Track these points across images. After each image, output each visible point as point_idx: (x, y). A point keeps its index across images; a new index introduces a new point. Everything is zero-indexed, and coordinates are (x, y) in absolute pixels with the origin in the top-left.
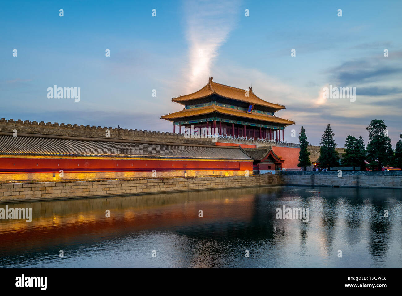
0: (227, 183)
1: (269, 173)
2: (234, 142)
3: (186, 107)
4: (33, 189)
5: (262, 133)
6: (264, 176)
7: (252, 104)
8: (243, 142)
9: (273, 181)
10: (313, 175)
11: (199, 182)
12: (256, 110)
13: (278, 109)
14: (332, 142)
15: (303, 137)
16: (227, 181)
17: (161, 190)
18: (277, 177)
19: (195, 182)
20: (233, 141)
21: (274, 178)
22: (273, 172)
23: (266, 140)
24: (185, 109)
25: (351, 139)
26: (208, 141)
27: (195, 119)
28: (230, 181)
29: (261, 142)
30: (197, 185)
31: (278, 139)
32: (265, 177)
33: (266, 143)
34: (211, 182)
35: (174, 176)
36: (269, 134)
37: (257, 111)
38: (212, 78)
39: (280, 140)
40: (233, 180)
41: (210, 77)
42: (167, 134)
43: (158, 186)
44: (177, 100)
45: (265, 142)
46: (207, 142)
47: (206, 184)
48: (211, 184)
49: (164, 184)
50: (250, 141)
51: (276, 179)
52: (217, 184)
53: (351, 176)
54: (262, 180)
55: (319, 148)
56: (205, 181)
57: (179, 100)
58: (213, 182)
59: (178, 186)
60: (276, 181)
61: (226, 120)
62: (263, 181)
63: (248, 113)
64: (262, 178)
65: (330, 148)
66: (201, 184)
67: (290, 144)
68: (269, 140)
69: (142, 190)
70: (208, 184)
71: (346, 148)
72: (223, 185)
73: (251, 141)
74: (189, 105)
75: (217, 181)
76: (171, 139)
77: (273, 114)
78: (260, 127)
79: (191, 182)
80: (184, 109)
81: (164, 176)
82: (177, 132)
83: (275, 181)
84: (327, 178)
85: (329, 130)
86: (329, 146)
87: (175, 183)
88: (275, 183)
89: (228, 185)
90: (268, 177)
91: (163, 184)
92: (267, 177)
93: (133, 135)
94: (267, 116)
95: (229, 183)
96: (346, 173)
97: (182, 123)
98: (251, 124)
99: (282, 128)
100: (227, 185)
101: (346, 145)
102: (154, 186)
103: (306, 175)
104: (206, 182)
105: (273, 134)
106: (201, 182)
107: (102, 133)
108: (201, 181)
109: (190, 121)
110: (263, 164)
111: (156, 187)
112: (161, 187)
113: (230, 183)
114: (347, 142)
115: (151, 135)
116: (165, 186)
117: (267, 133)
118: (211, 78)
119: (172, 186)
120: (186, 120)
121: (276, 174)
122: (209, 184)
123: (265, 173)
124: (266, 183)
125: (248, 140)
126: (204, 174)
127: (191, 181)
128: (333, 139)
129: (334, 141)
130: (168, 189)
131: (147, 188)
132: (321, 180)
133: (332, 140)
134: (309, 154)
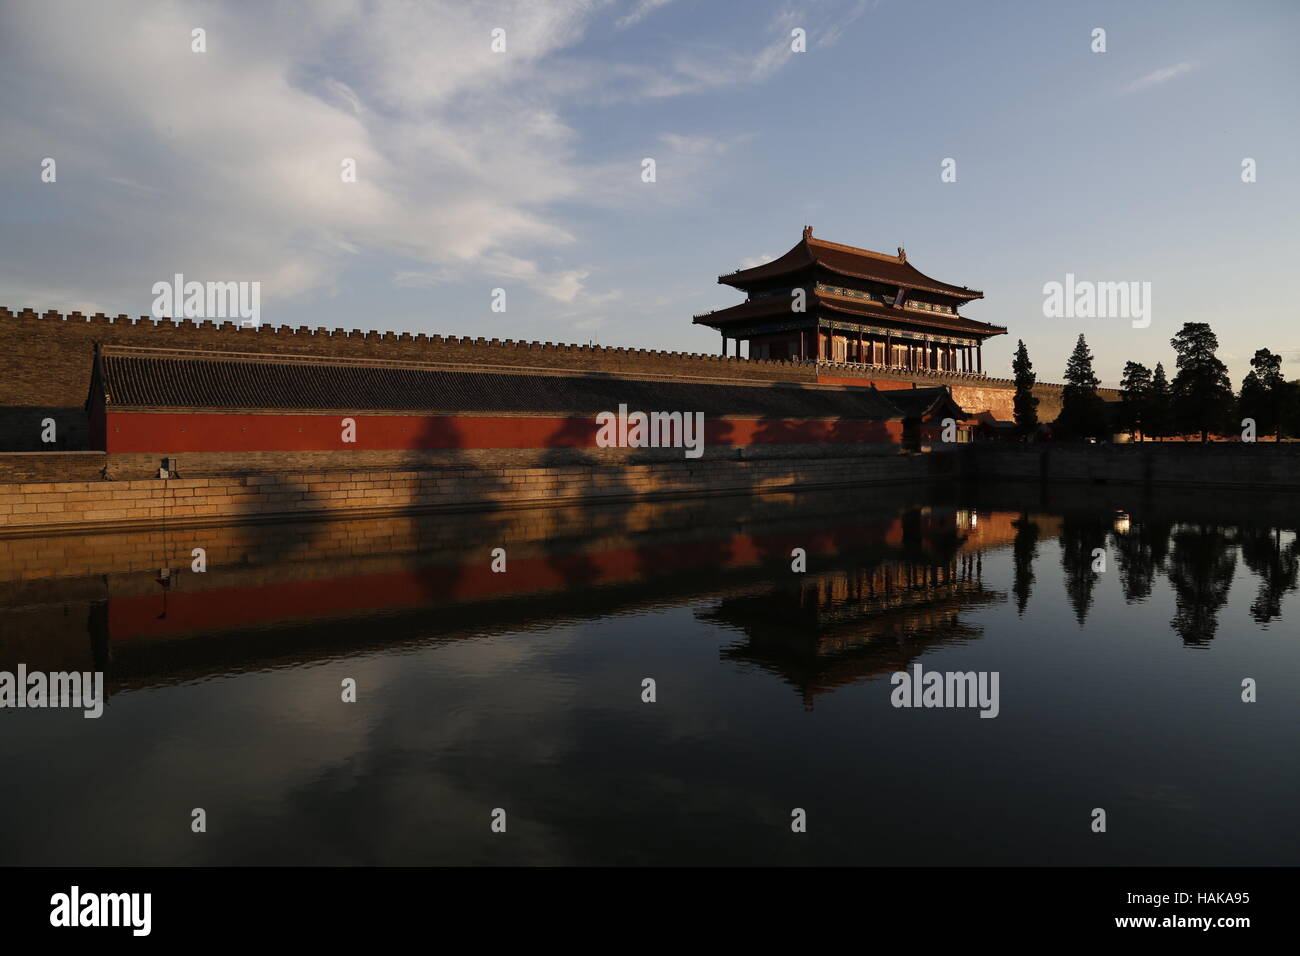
3: (751, 296)
4: (392, 484)
5: (929, 353)
7: (905, 287)
8: (882, 376)
10: (1046, 452)
12: (915, 300)
13: (965, 300)
14: (1090, 375)
15: (1022, 363)
16: (840, 466)
20: (861, 374)
24: (750, 300)
25: (1135, 370)
26: (801, 375)
28: (849, 466)
31: (967, 367)
33: (938, 378)
37: (915, 304)
38: (810, 228)
39: (970, 370)
41: (805, 227)
42: (704, 358)
44: (730, 280)
45: (935, 376)
46: (797, 375)
50: (899, 373)
55: (1062, 390)
57: (735, 279)
61: (844, 324)
63: (896, 309)
65: (1085, 389)
67: (994, 378)
68: (946, 372)
71: (1123, 388)
73: (903, 373)
74: (759, 291)
76: (714, 369)
77: (955, 310)
78: (923, 341)
79: (756, 470)
80: (747, 300)
82: (731, 352)
84: (1079, 459)
85: (1081, 348)
86: (1083, 384)
87: (716, 471)
91: (689, 474)
93: (625, 360)
94: (941, 315)
95: (846, 472)
97: (741, 333)
98: (903, 334)
99: (976, 341)
101: (1122, 383)
102: (668, 479)
103: (1030, 452)
105: (953, 356)
107: (554, 358)
109: (761, 327)
113: (849, 471)
114: (1125, 374)
115: (667, 361)
120: (752, 326)
125: (896, 372)
128: (1093, 369)
129: (1094, 372)
132: (1064, 465)
133: (1089, 371)
134: (1037, 401)
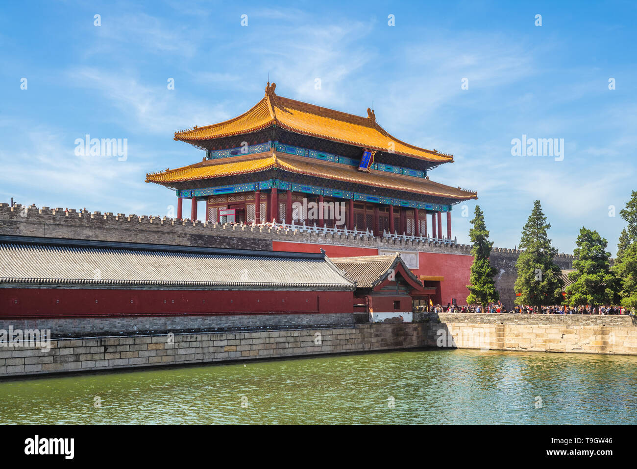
0: (281, 346)
1: (395, 319)
2: (320, 241)
3: (209, 155)
5: (396, 219)
6: (384, 326)
7: (370, 149)
8: (343, 241)
9: (405, 339)
10: (502, 323)
11: (205, 344)
12: (383, 163)
13: (435, 163)
14: (546, 245)
16: (282, 340)
17: (98, 365)
18: (415, 329)
19: (194, 344)
20: (320, 239)
21: (409, 330)
22: (408, 317)
23: (404, 236)
24: (207, 159)
25: (588, 238)
26: (254, 239)
27: (229, 184)
28: (292, 340)
29: (391, 241)
30: (199, 351)
31: (437, 233)
32: (384, 330)
33: (403, 244)
34: (238, 342)
35: (135, 328)
36: (413, 221)
37: (383, 167)
38: (274, 85)
39: (440, 237)
40: (298, 339)
41: (268, 83)
43: (89, 357)
44: (187, 137)
45: (401, 241)
46: (249, 240)
47: (226, 349)
48: (239, 348)
49: (106, 350)
50: (362, 239)
51: (415, 334)
52: (254, 347)
53: (587, 327)
54: (376, 336)
56: (221, 340)
57: (192, 137)
58: (243, 342)
59: (147, 354)
60: (414, 338)
61: (304, 186)
62: (379, 339)
63: (361, 171)
64: (377, 331)
66: (211, 350)
67: (463, 245)
68: (413, 237)
69: (40, 366)
70: (229, 348)
72: (272, 351)
73: (365, 238)
74: (217, 149)
75: (254, 341)
76: (154, 232)
77: (425, 174)
78: (389, 205)
79: (184, 345)
80: (204, 159)
81: (106, 329)
83: (411, 339)
84: (534, 331)
85: (537, 215)
87: (136, 346)
88: (411, 343)
89: (286, 351)
90: (393, 330)
91: (102, 349)
92: (389, 329)
93: (52, 221)
94: (410, 178)
95: (287, 345)
96: (578, 321)
97: (198, 193)
98: (369, 198)
99: (445, 207)
100: (281, 351)
101: (577, 251)
102: (77, 356)
103: (485, 323)
104: (225, 343)
105: (423, 222)
106: (211, 343)
108: (211, 340)
109: (217, 188)
110: (380, 298)
111: (82, 358)
112: (97, 357)
113: (290, 345)
114: (579, 243)
115: (101, 223)
116: (108, 356)
117: (408, 221)
118: (270, 86)
119: (129, 354)
120: (208, 186)
121: (413, 322)
122: (234, 348)
123: (386, 320)
124: (388, 345)
125: (358, 237)
126: (220, 324)
127: (183, 341)
129: (550, 241)
130: (115, 364)
131: (55, 361)
132: (520, 337)
133: (545, 239)
